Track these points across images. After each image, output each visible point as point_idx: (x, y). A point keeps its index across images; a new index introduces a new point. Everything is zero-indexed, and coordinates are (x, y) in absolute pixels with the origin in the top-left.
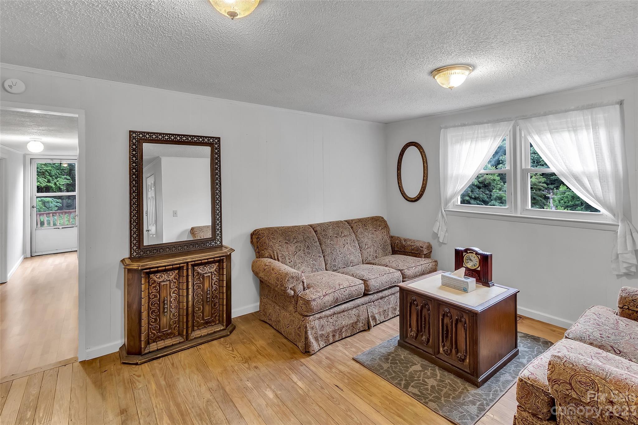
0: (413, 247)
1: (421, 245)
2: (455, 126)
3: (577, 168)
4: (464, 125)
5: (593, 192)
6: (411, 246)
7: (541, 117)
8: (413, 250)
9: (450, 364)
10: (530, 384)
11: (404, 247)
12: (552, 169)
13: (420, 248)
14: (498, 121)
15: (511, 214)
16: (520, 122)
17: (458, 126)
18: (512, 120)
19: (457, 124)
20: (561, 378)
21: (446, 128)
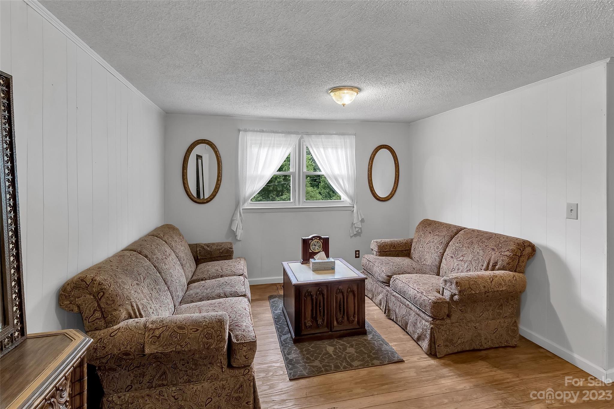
0: (221, 251)
1: (229, 246)
2: (254, 131)
3: (337, 172)
4: (263, 131)
5: (344, 187)
6: (219, 250)
7: (317, 135)
8: (222, 253)
9: (344, 330)
10: (440, 302)
11: (210, 253)
12: (323, 173)
13: (230, 250)
14: (289, 133)
15: (295, 206)
16: (305, 136)
17: (257, 131)
18: (300, 134)
19: (256, 130)
20: (466, 287)
21: (245, 131)
